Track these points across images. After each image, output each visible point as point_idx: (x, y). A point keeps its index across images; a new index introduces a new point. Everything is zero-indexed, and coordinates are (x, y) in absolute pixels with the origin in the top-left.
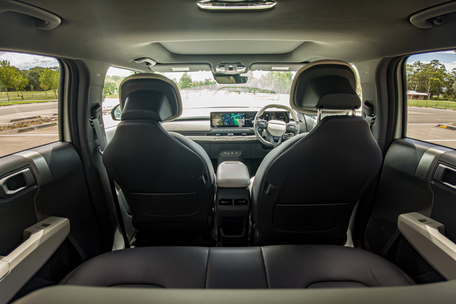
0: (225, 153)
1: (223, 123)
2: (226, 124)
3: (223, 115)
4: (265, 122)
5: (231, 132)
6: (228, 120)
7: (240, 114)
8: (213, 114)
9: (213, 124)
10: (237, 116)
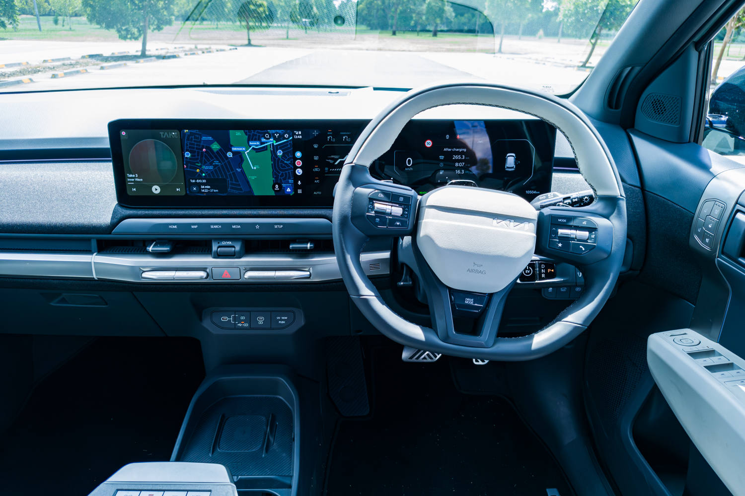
0: (225, 319)
1: (188, 185)
2: (205, 189)
3: (182, 136)
4: (405, 202)
5: (227, 234)
6: (211, 168)
7: (277, 135)
8: (123, 133)
9: (133, 186)
10: (262, 143)
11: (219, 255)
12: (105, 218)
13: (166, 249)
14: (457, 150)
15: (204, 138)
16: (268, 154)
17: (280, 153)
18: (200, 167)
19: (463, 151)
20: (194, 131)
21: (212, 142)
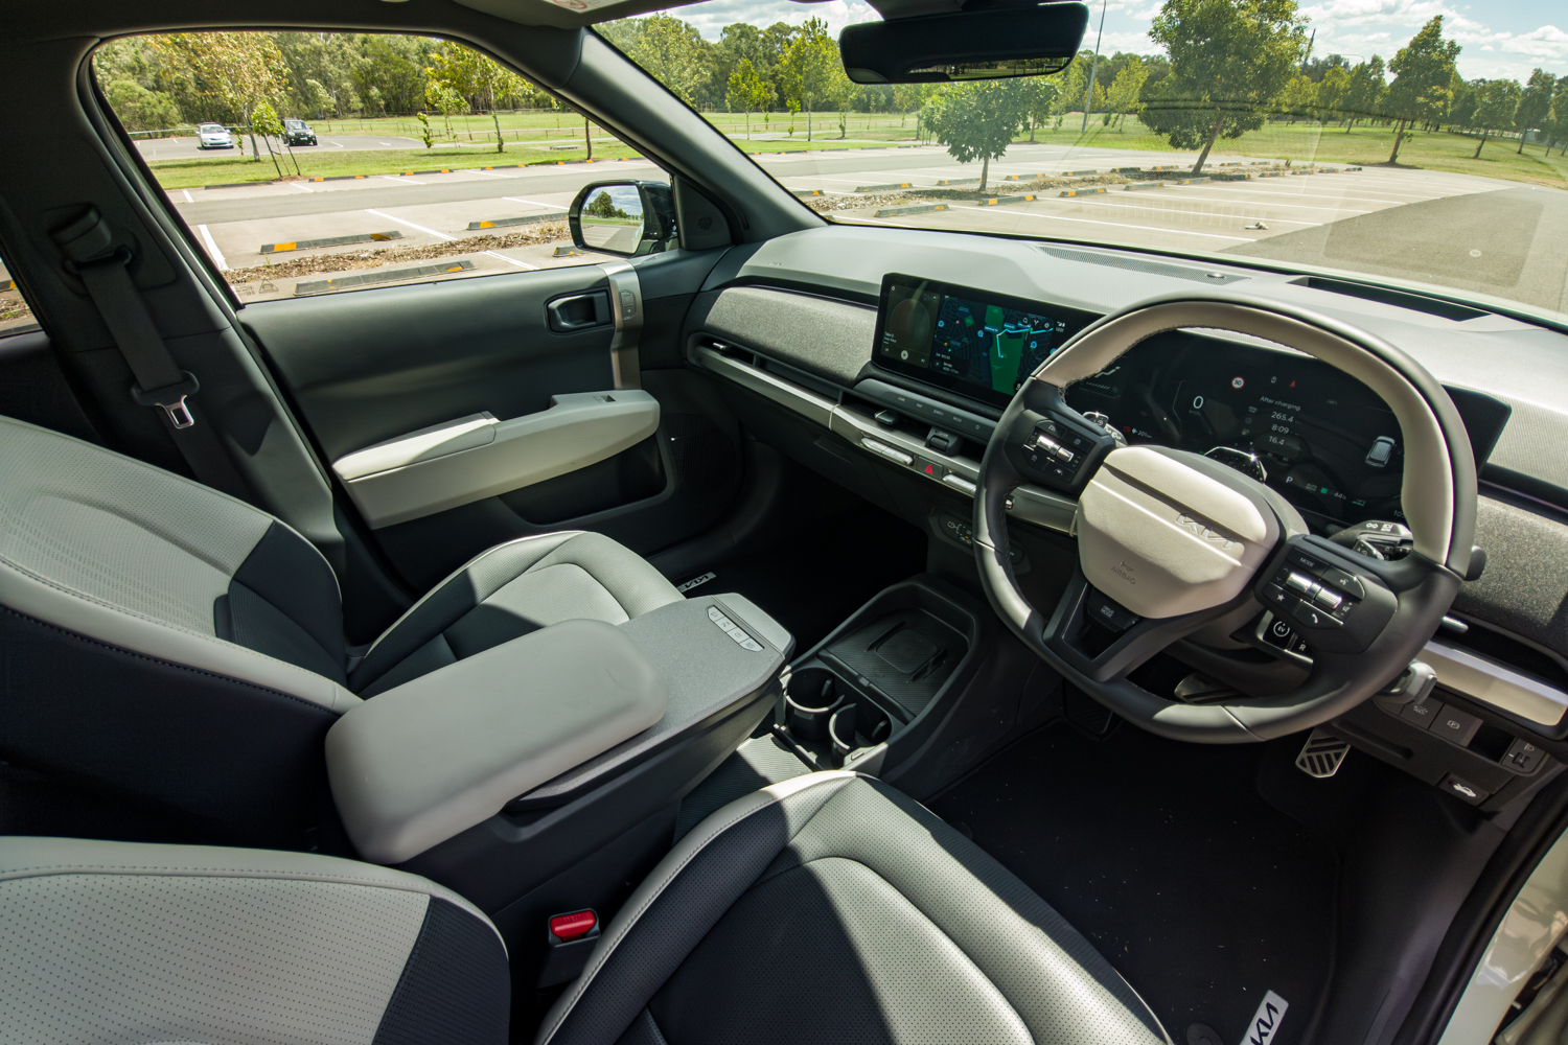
0: (952, 525)
1: (933, 358)
2: (947, 367)
3: (942, 301)
4: (1082, 448)
5: (947, 424)
6: (958, 344)
7: (1036, 322)
8: (893, 288)
9: (887, 346)
10: (1018, 328)
11: (930, 445)
12: (853, 372)
13: (888, 420)
14: (1284, 405)
15: (961, 309)
16: (1019, 343)
17: (1033, 345)
18: (948, 341)
19: (1293, 410)
20: (954, 299)
21: (966, 315)
